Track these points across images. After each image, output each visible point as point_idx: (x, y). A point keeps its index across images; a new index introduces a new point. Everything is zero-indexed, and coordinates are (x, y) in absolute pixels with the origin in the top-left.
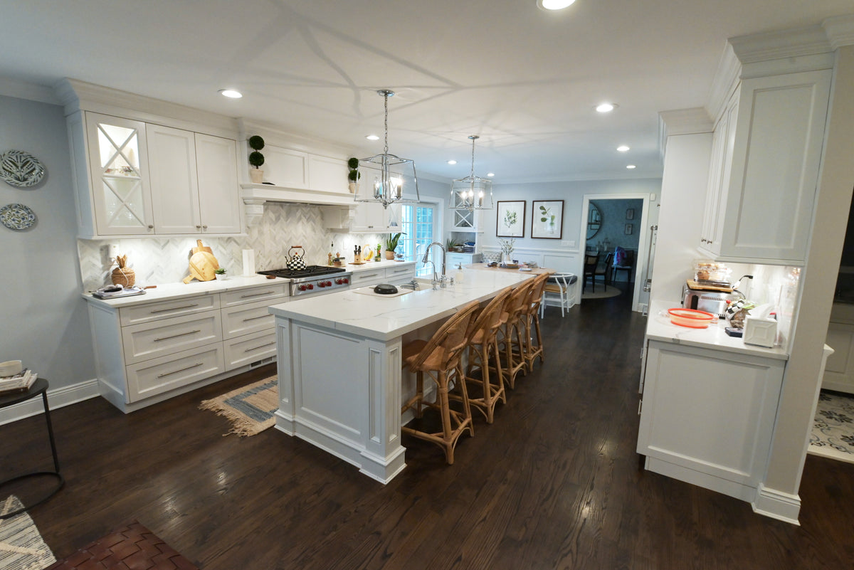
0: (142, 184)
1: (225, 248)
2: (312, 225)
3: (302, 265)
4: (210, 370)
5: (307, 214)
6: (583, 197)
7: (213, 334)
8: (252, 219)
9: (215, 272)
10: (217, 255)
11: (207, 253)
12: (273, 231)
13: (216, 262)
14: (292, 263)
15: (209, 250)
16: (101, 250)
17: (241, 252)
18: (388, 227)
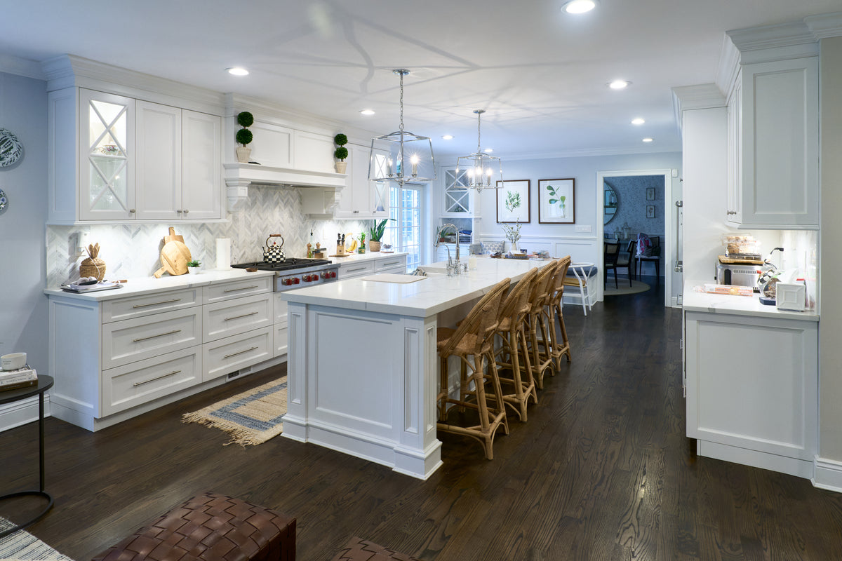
0: (127, 164)
1: (197, 237)
2: (289, 210)
3: (282, 256)
4: (187, 380)
5: (285, 198)
6: (596, 173)
7: (193, 336)
8: (235, 202)
9: (189, 265)
10: (188, 244)
11: (179, 243)
12: (248, 216)
13: (189, 252)
14: (271, 254)
15: (181, 239)
16: (70, 238)
17: (215, 242)
18: (375, 212)
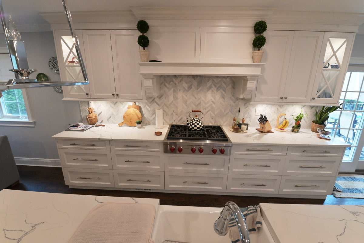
5: (218, 84)
7: (107, 164)
13: (141, 115)
15: (138, 107)
18: (314, 99)
